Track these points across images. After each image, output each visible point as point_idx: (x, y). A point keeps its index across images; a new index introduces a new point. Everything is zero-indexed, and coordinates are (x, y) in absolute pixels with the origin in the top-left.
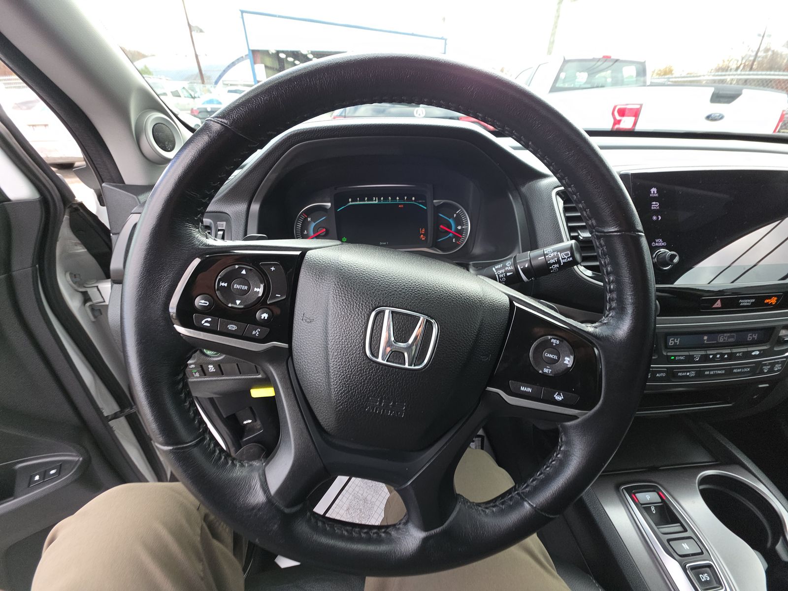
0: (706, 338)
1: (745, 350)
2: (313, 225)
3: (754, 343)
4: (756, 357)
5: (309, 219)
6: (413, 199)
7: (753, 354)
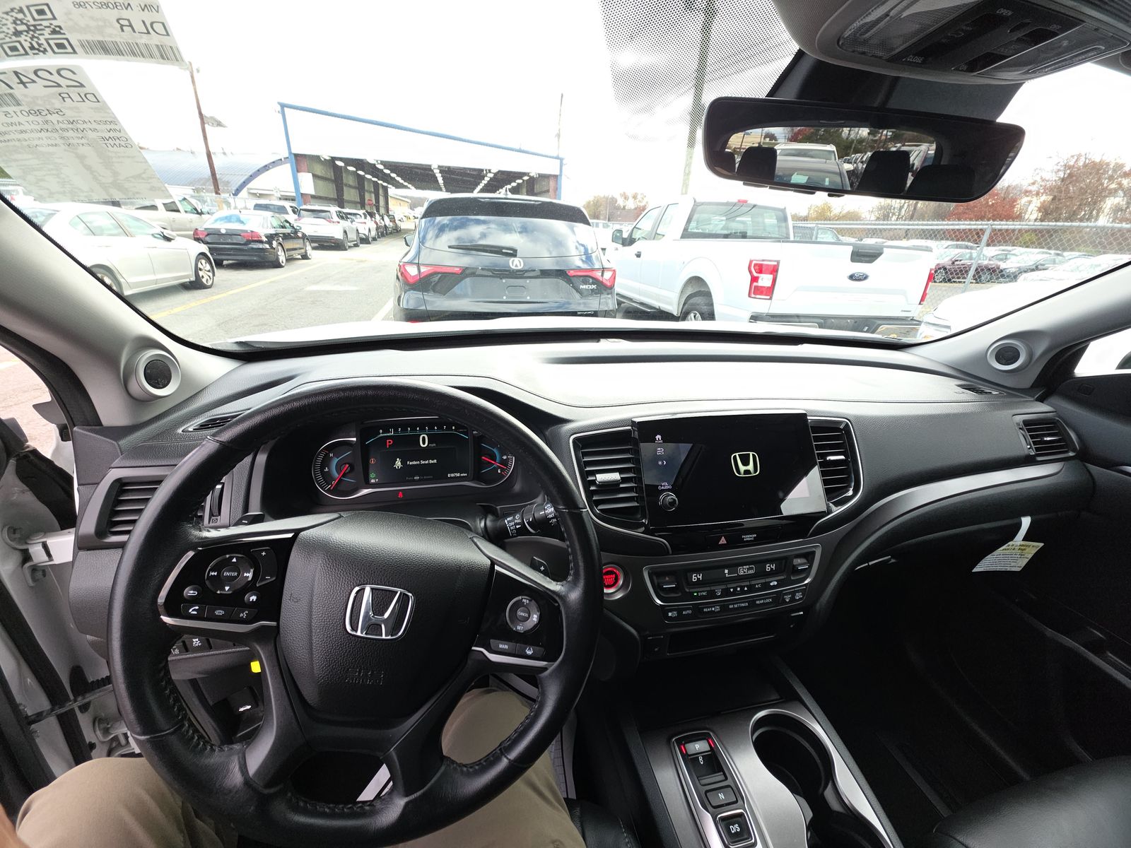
0: (726, 571)
1: (763, 581)
2: (335, 461)
3: (772, 573)
4: (774, 587)
5: (331, 455)
6: (454, 428)
7: (772, 584)
